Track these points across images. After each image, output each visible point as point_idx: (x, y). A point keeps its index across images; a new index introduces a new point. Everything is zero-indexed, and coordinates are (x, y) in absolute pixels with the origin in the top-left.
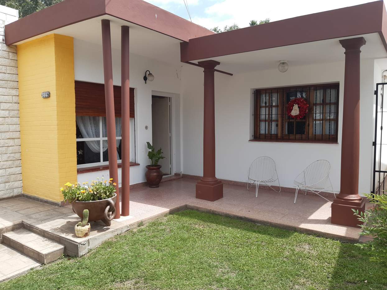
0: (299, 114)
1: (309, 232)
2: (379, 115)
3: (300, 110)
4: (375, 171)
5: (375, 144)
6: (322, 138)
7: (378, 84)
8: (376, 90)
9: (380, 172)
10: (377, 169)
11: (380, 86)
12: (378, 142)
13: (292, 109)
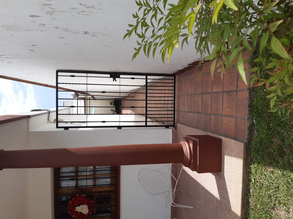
0: (87, 205)
1: (245, 203)
2: (89, 124)
3: (82, 204)
4: (146, 126)
5: (119, 127)
6: (114, 177)
7: (57, 127)
8: (63, 129)
9: (146, 122)
10: (144, 124)
11: (60, 125)
12: (117, 124)
13: (81, 213)
